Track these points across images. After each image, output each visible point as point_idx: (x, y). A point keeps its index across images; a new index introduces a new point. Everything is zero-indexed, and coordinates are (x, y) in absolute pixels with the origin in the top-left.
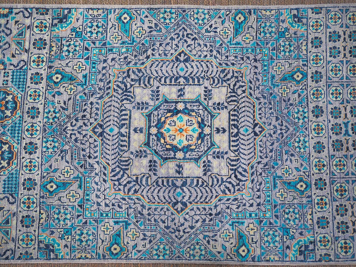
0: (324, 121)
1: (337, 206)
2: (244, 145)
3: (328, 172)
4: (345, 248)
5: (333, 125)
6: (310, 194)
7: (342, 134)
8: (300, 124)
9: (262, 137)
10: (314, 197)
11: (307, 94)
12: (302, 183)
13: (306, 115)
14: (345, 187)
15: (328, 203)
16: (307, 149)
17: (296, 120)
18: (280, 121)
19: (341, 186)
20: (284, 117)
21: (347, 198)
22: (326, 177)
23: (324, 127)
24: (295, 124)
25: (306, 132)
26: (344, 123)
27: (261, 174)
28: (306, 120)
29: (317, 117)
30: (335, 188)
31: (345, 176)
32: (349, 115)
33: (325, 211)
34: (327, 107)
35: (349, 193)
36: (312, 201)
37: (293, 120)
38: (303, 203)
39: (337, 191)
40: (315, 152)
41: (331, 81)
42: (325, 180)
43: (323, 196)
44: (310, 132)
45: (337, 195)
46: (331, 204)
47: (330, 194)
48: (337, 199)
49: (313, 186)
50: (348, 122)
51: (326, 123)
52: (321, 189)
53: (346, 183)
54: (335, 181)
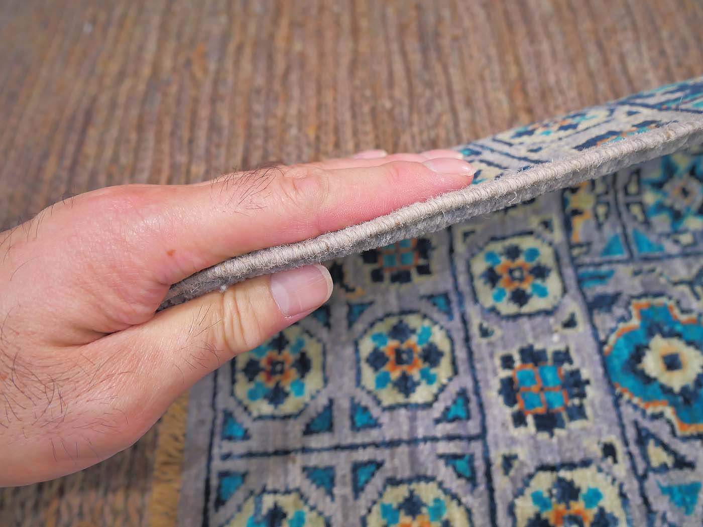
1: (424, 270)
3: (501, 482)
6: (604, 321)
10: (573, 306)
12: (677, 381)
14: (382, 382)
15: (479, 284)
19: (406, 385)
21: (367, 317)
22: (513, 441)
30: (443, 371)
31: (382, 454)
33: (494, 239)
35: (356, 344)
36: (580, 281)
38: (631, 268)
39: (431, 356)
42: (519, 420)
43: (515, 317)
45: (428, 332)
46: (462, 279)
47: (475, 330)
48: (425, 307)
49: (590, 371)
52: (532, 356)
53: (375, 412)
54: (445, 417)
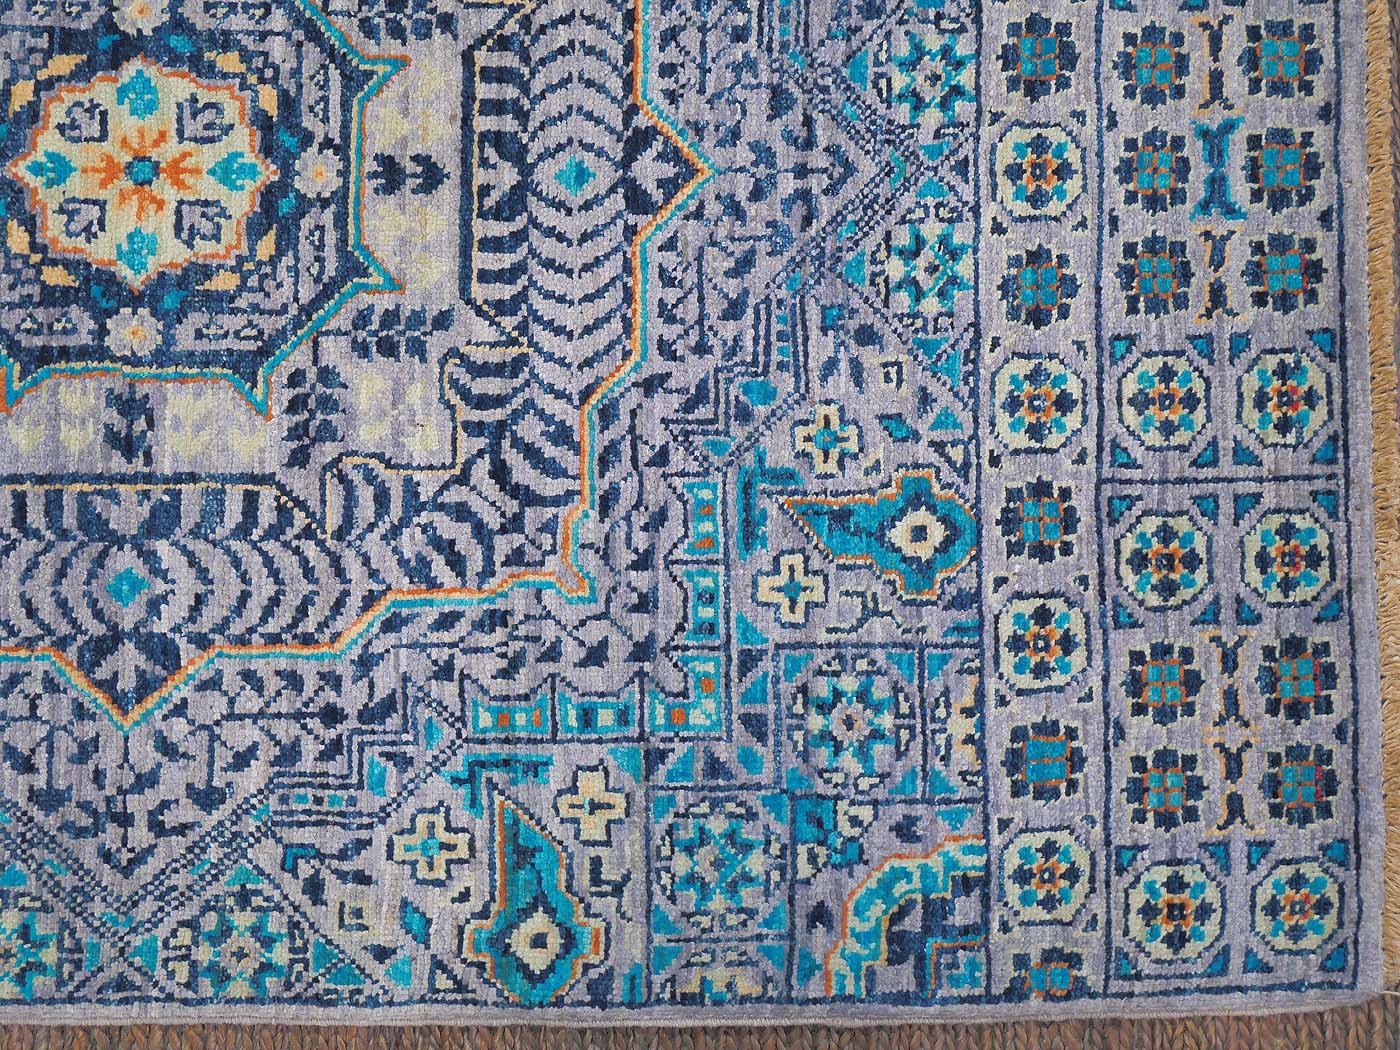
0: (1079, 116)
1: (1137, 657)
2: (560, 269)
3: (1090, 443)
4: (1170, 917)
5: (1131, 144)
6: (968, 582)
7: (1189, 206)
8: (925, 137)
9: (676, 222)
10: (993, 600)
12: (921, 516)
13: (965, 78)
14: (1188, 539)
15: (1081, 637)
16: (961, 299)
17: (902, 113)
18: (794, 118)
19: (1166, 534)
20: (825, 90)
21: (1198, 608)
22: (1075, 476)
23: (1073, 156)
24: (893, 135)
25: (961, 187)
26: (1205, 134)
27: (661, 458)
28: (963, 108)
29: (1034, 90)
30: (1129, 545)
31: (1191, 472)
32: (1235, 83)
33: (1060, 689)
34: (1098, 30)
35: (1211, 579)
36: (980, 628)
37: (882, 109)
38: (924, 638)
39: (1139, 561)
40: (1014, 314)
42: (1065, 494)
43: (1052, 595)
44: (984, 192)
45: (1140, 586)
46: (1097, 645)
47: (1093, 582)
48: (1140, 614)
49: (993, 533)
50: (1229, 127)
51: (1090, 129)
52: (1043, 553)
53: (1195, 511)
54: (1132, 501)
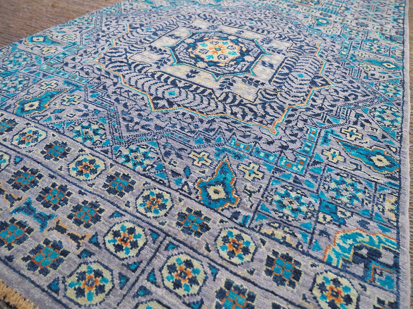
0: (91, 185)
5: (69, 194)
7: (34, 199)
8: (122, 148)
9: (147, 102)
11: (169, 187)
13: (130, 164)
18: (152, 128)
20: (154, 136)
23: (82, 178)
24: (129, 143)
25: (101, 149)
26: (50, 217)
27: (99, 79)
28: (122, 160)
29: (111, 178)
32: (55, 236)
34: (112, 203)
37: (138, 144)
40: (56, 142)
41: (163, 247)
44: (94, 153)
50: (43, 226)
51: (85, 186)
